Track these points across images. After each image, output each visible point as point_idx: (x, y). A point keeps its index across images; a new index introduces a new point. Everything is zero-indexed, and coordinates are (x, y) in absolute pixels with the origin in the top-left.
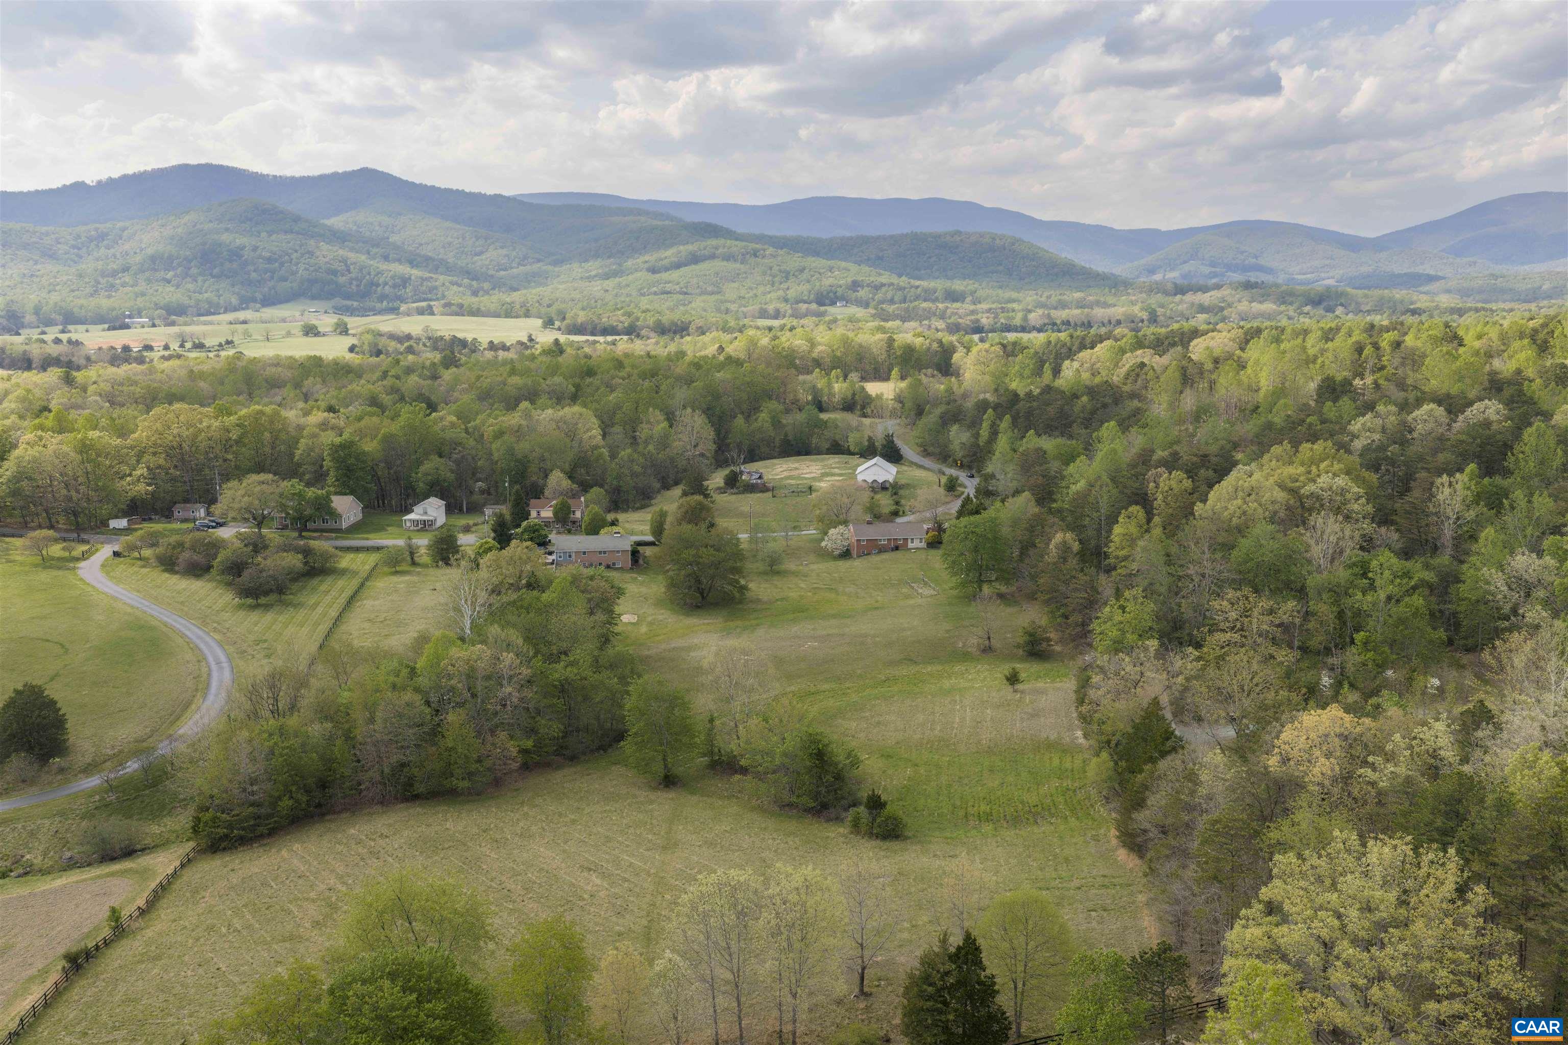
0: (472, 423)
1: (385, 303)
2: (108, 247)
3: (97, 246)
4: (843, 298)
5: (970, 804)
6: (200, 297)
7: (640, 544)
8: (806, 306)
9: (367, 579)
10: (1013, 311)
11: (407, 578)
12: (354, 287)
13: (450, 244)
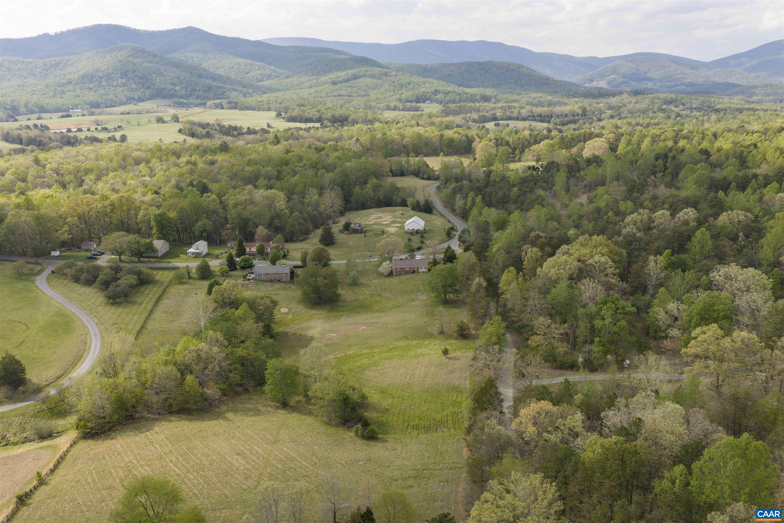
0: (224, 198)
1: (199, 100)
2: (61, 70)
3: (55, 69)
4: (429, 99)
5: (412, 419)
6: (107, 98)
7: (296, 267)
8: (410, 104)
9: (167, 287)
10: (514, 107)
11: (185, 286)
12: (184, 92)
13: (232, 68)
